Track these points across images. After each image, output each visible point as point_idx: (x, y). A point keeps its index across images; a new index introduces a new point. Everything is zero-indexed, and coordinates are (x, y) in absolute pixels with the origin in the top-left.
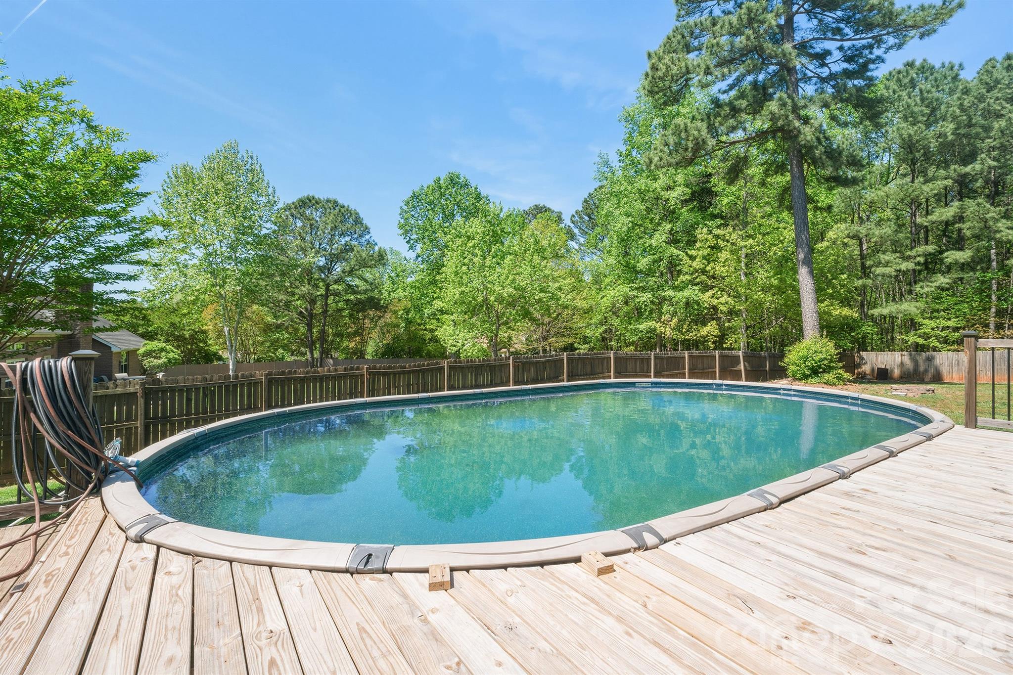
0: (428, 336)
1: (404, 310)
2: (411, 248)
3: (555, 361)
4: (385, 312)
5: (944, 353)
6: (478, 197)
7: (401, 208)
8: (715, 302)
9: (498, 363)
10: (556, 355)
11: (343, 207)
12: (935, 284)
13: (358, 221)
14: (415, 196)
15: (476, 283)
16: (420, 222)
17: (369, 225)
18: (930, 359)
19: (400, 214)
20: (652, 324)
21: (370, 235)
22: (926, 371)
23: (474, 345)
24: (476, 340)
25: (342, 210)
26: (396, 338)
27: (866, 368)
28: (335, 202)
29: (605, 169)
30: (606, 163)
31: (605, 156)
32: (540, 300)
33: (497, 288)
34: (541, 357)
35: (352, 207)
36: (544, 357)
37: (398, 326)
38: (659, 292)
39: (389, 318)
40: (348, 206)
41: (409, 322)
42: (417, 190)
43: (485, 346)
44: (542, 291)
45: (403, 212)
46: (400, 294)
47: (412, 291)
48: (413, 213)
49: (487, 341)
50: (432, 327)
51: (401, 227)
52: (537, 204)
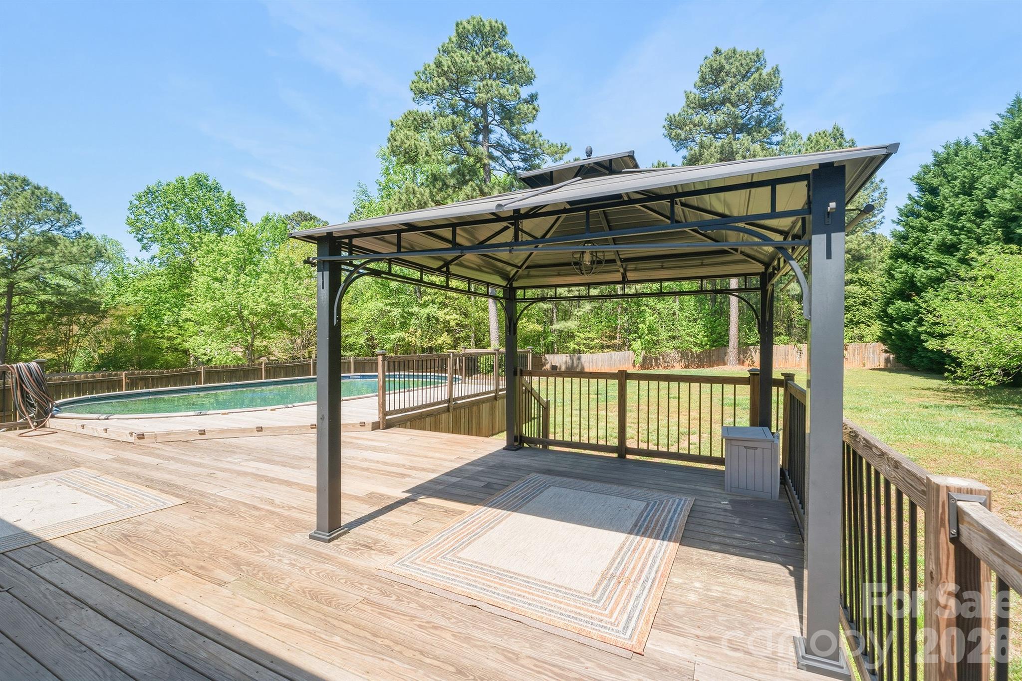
0: (165, 344)
1: (134, 316)
2: (144, 248)
3: (302, 365)
4: (104, 317)
5: (588, 354)
6: (232, 204)
7: (131, 203)
8: (448, 317)
9: (251, 368)
10: (304, 361)
11: (39, 188)
12: (584, 310)
13: (62, 208)
14: (149, 192)
15: (230, 299)
16: (156, 221)
17: (80, 214)
18: (579, 358)
19: (129, 209)
20: (402, 334)
21: (82, 226)
22: (577, 366)
23: (228, 354)
24: (230, 349)
25: (37, 192)
26: (120, 346)
27: (548, 367)
28: (25, 182)
29: (364, 197)
30: (365, 192)
31: (364, 187)
32: (294, 315)
33: (251, 304)
34: (290, 362)
35: (53, 189)
36: (293, 362)
37: (127, 334)
38: (408, 309)
39: (107, 323)
40: (47, 188)
41: (141, 329)
42: (152, 185)
43: (240, 355)
44: (294, 308)
45: (132, 208)
46: (129, 297)
47: (146, 295)
48: (147, 210)
49: (242, 350)
50: (170, 334)
51: (131, 224)
52: (302, 210)
